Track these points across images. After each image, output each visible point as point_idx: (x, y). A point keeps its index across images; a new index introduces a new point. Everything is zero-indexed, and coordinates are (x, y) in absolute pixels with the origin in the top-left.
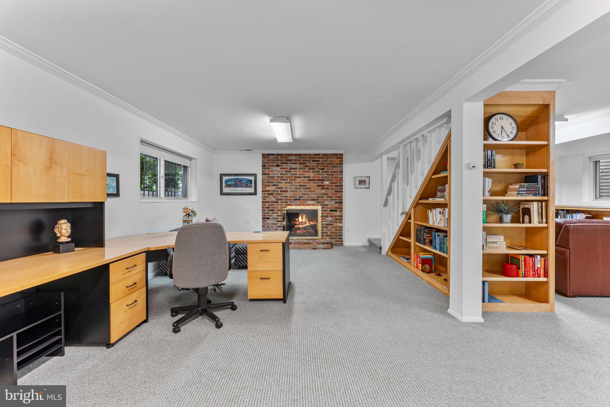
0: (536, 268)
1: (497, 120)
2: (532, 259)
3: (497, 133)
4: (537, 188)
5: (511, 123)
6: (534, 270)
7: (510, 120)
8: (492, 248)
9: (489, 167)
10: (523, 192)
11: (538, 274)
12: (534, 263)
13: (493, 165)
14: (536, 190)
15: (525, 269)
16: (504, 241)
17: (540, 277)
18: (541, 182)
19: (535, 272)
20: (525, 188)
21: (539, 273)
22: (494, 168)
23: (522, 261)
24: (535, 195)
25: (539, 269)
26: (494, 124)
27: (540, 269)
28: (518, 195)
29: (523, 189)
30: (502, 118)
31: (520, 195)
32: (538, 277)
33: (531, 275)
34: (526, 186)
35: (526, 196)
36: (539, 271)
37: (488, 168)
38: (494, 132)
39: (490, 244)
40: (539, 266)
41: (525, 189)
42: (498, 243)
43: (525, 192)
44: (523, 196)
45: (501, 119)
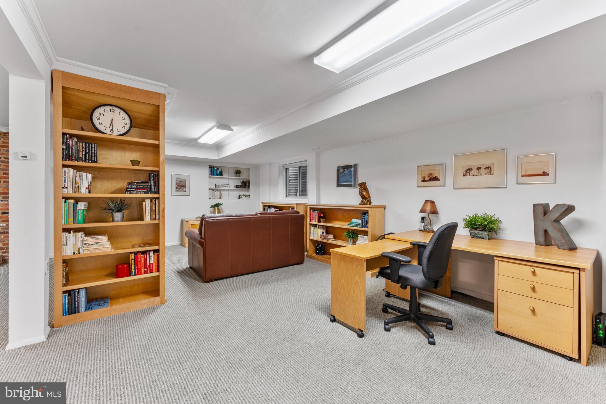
0: (148, 264)
1: (106, 111)
2: (144, 256)
3: (104, 125)
4: (149, 186)
5: (124, 118)
6: (146, 266)
7: (123, 114)
8: (92, 250)
9: (87, 161)
10: (132, 190)
11: (150, 270)
12: (146, 260)
13: (93, 159)
14: (148, 187)
15: (135, 267)
16: (108, 241)
17: (152, 272)
18: (154, 179)
19: (147, 268)
20: (135, 185)
21: (151, 268)
22: (97, 162)
23: (132, 260)
24: (147, 192)
25: (151, 265)
26: (102, 115)
27: (153, 265)
28: (126, 193)
29: (132, 186)
30: (113, 110)
31: (128, 192)
32: (151, 272)
33: (143, 271)
34: (136, 184)
35: (137, 193)
36: (151, 266)
37: (85, 162)
38: (101, 123)
39: (89, 246)
40: (152, 262)
41: (135, 187)
42: (99, 244)
43: (134, 190)
44: (132, 193)
45: (111, 111)
